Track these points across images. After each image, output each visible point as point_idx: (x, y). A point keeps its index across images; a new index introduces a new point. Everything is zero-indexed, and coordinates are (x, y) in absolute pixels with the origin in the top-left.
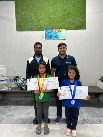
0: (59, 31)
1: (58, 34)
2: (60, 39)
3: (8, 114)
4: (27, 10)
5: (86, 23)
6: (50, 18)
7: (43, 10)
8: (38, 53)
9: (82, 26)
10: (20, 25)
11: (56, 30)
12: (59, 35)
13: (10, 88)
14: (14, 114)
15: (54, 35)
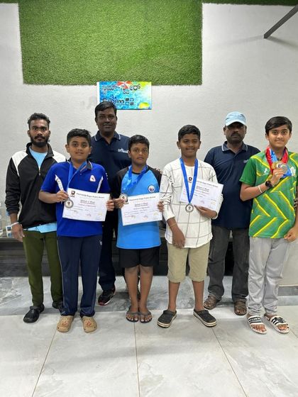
0: (136, 88)
1: (133, 94)
2: (139, 108)
3: (6, 296)
4: (52, 30)
5: (201, 69)
6: (112, 53)
7: (94, 32)
8: (39, 141)
9: (193, 76)
10: (32, 67)
11: (127, 85)
12: (134, 97)
13: (10, 232)
14: (20, 295)
15: (123, 97)
